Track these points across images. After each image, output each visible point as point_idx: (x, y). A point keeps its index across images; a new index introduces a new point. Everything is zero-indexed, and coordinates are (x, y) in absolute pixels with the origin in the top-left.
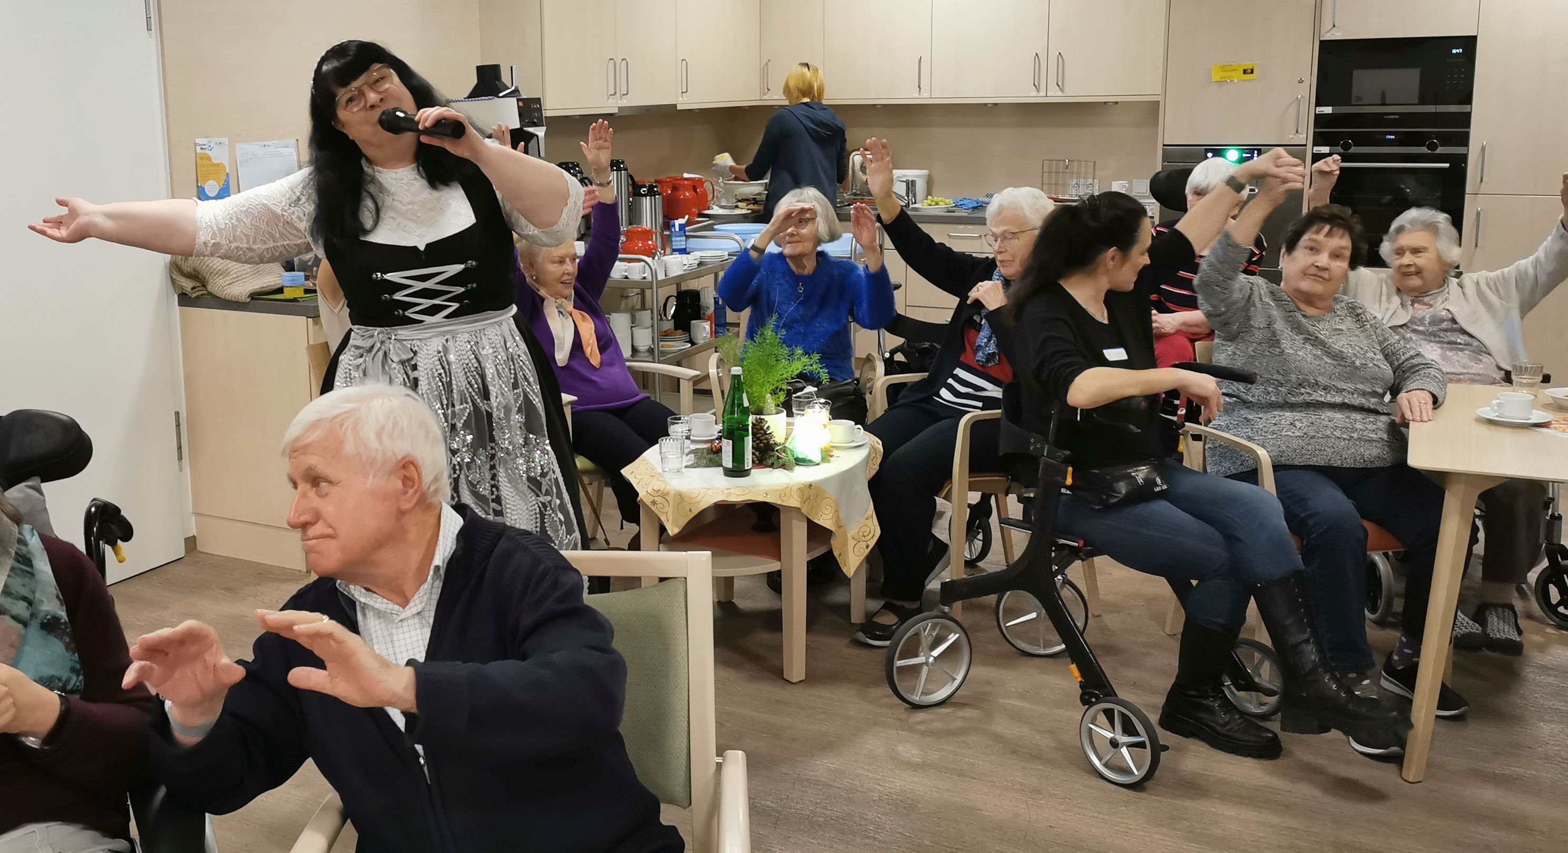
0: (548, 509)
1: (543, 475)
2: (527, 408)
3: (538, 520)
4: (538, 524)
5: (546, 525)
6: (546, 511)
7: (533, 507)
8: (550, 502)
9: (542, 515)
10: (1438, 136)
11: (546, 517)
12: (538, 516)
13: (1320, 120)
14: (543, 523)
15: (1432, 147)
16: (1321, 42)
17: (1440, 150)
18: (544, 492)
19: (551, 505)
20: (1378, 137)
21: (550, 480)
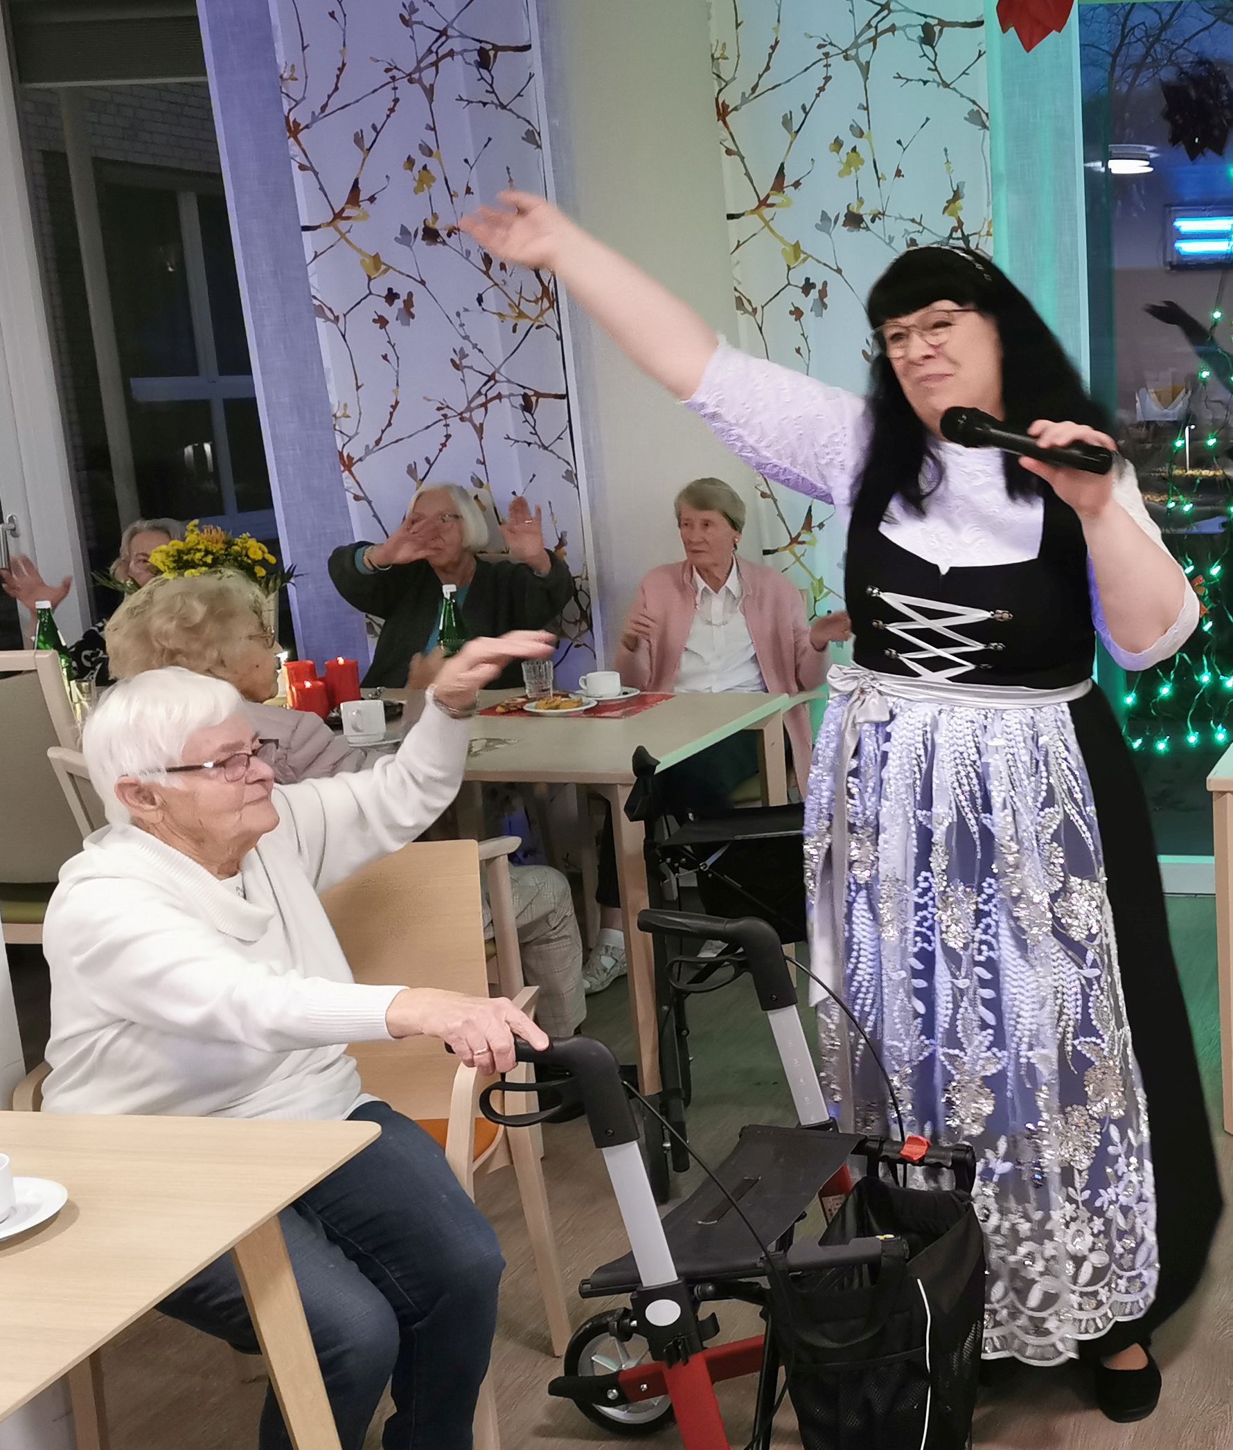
0: (1095, 987)
1: (1091, 937)
2: (1067, 834)
3: (1079, 1003)
4: (1079, 1010)
5: (1091, 1011)
6: (1092, 990)
7: (1073, 984)
8: (1098, 978)
9: (1086, 998)
11: (1091, 999)
12: (1079, 996)
14: (1085, 1007)
18: (1089, 962)
19: (1099, 984)
21: (1100, 945)
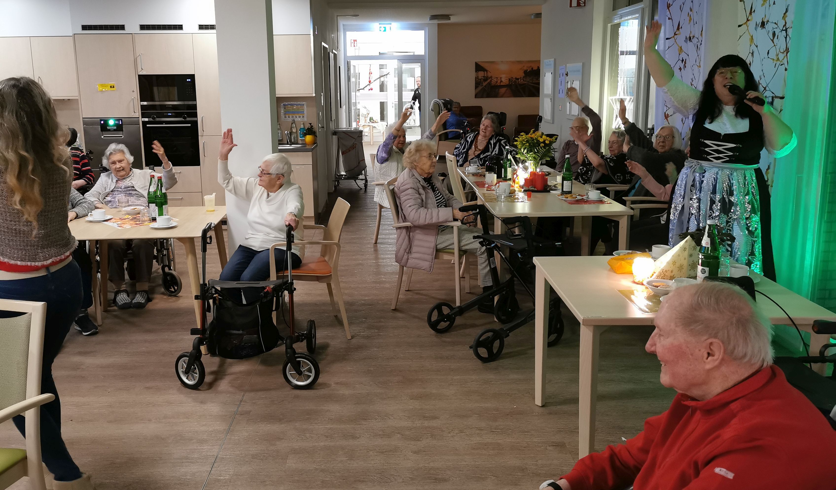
10: (187, 113)
13: (143, 107)
15: (185, 118)
16: (138, 75)
17: (188, 119)
20: (165, 114)
